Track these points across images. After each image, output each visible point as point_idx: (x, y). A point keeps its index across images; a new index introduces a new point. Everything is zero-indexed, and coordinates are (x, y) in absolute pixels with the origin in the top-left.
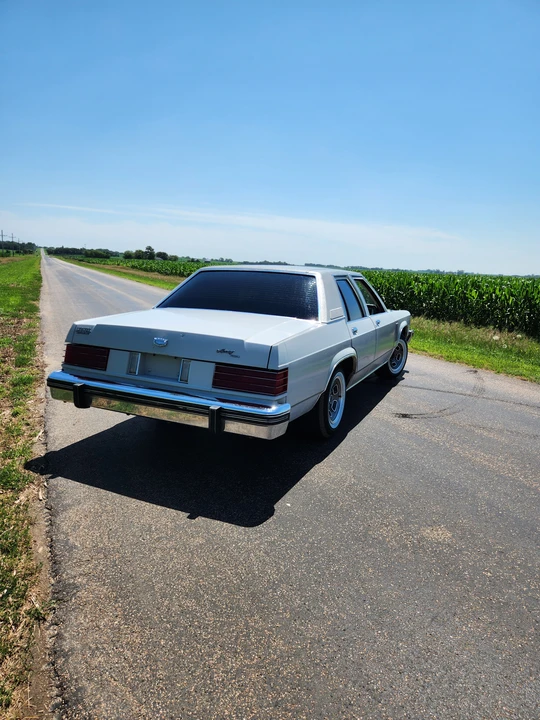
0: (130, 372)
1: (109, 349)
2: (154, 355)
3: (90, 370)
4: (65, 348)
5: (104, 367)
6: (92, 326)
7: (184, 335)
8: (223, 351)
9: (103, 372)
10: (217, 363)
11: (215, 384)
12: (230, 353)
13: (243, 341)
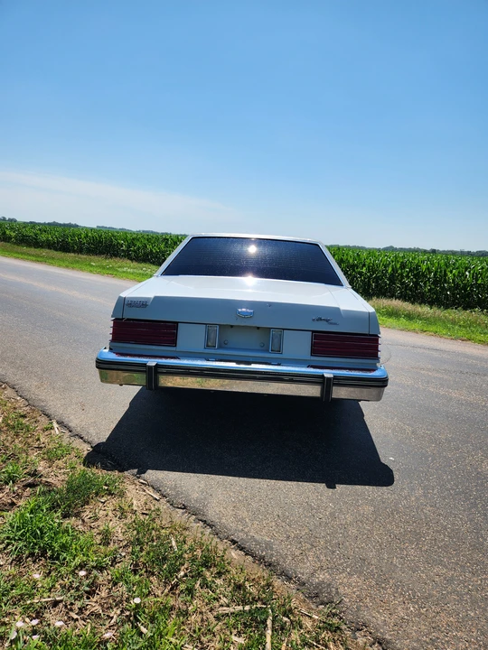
0: (208, 346)
1: (177, 323)
2: (232, 326)
3: (154, 347)
4: (112, 324)
5: (173, 342)
6: (149, 298)
7: (271, 304)
8: (320, 319)
9: (173, 349)
10: (313, 332)
11: (314, 352)
12: (327, 321)
13: (338, 309)
